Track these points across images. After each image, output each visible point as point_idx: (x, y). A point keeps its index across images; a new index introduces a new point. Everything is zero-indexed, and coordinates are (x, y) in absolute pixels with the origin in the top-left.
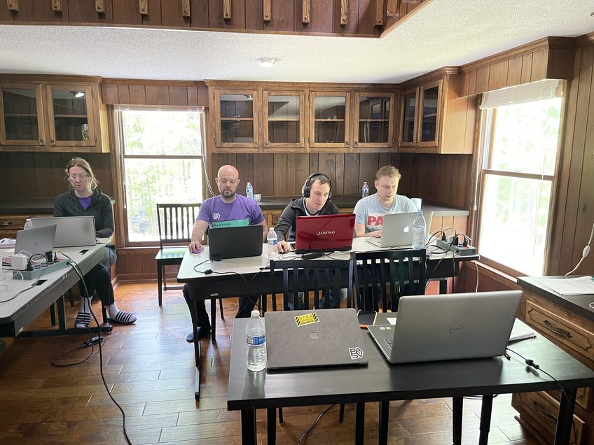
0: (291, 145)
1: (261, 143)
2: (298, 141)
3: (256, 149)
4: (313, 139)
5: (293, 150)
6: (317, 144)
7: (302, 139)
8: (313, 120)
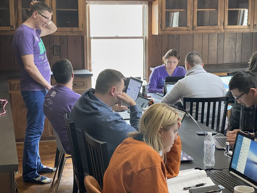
0: (211, 27)
1: (192, 26)
2: (216, 25)
3: (188, 31)
4: (226, 22)
5: (212, 31)
6: (229, 27)
7: (219, 24)
8: (227, 9)
